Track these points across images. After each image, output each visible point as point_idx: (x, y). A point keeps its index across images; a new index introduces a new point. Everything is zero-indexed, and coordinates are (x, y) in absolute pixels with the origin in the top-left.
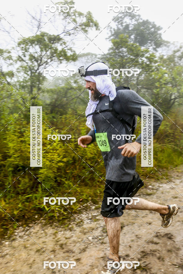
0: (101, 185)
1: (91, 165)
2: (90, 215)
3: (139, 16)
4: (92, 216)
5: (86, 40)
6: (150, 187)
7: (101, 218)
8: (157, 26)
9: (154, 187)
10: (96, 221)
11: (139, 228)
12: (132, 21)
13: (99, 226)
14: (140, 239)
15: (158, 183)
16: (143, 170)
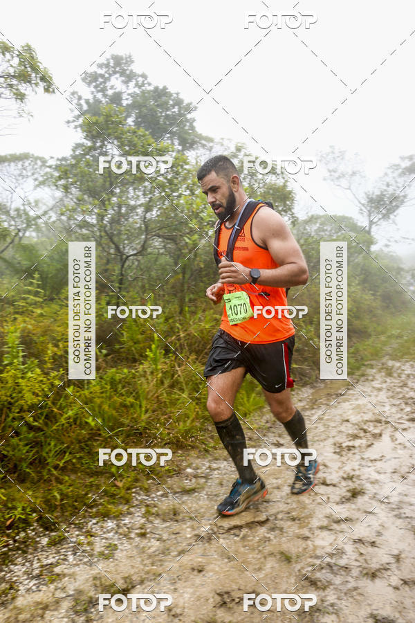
0: (61, 477)
1: (36, 424)
2: (36, 565)
3: (144, 76)
4: (42, 566)
5: (21, 116)
6: (189, 470)
7: (66, 571)
8: (186, 102)
9: (199, 471)
10: (52, 581)
11: (172, 588)
12: (128, 86)
13: (64, 596)
14: (181, 618)
15: (207, 460)
16: (168, 429)
